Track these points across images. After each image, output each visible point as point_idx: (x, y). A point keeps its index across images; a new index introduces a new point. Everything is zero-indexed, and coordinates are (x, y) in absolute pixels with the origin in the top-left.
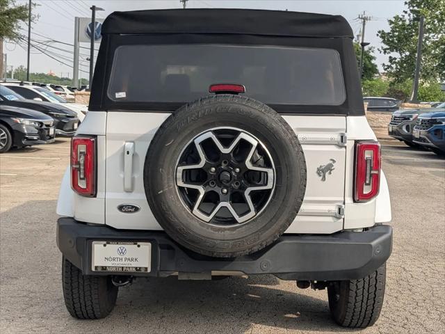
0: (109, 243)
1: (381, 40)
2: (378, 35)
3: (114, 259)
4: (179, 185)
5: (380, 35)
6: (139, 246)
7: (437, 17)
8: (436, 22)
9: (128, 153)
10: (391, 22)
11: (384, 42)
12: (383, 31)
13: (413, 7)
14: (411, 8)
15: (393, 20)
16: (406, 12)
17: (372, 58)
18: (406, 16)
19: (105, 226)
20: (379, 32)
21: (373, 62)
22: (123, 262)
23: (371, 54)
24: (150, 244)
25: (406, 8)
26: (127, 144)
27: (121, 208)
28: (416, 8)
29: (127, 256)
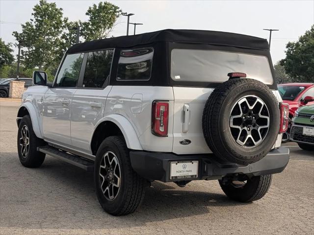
0: (178, 163)
1: (15, 38)
2: (13, 35)
3: (181, 172)
4: (231, 126)
5: (14, 34)
6: (193, 163)
7: (54, 26)
8: (53, 28)
9: (188, 110)
10: (24, 27)
11: (17, 39)
12: (16, 32)
13: (38, 17)
14: (36, 18)
15: (25, 25)
16: (32, 20)
17: (11, 50)
18: (33, 22)
19: (172, 153)
20: (14, 33)
21: (11, 53)
22: (185, 173)
23: (10, 47)
24: (198, 161)
25: (33, 17)
26: (186, 105)
27: (181, 143)
28: (39, 18)
29: (187, 169)
